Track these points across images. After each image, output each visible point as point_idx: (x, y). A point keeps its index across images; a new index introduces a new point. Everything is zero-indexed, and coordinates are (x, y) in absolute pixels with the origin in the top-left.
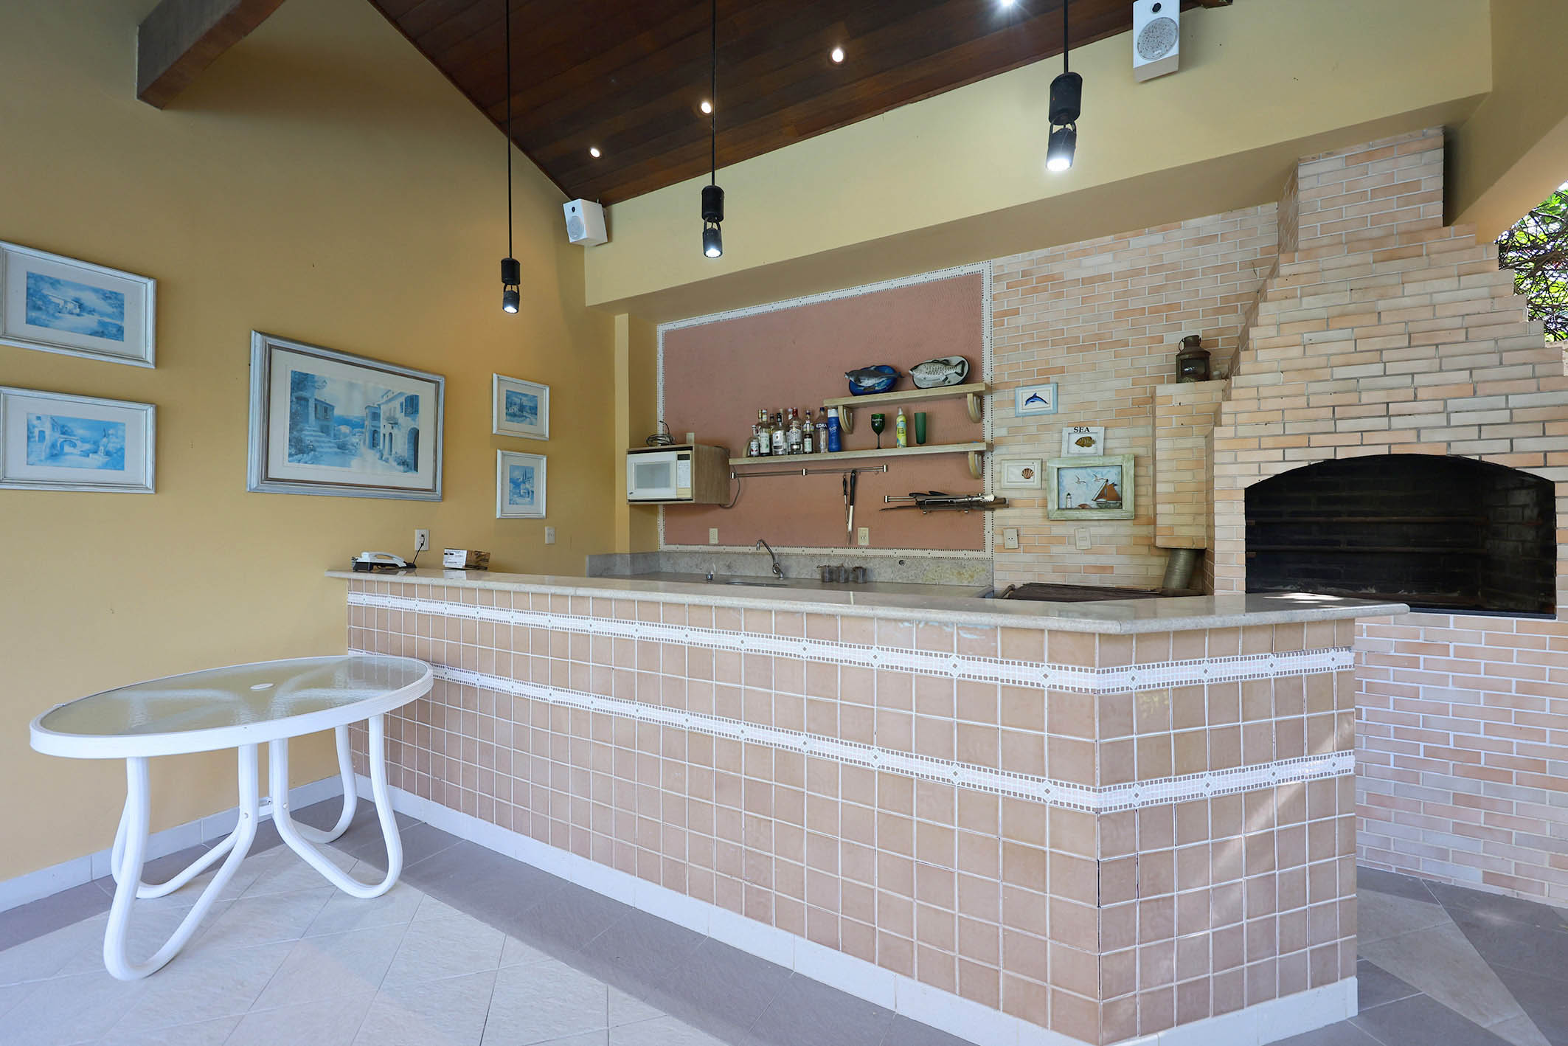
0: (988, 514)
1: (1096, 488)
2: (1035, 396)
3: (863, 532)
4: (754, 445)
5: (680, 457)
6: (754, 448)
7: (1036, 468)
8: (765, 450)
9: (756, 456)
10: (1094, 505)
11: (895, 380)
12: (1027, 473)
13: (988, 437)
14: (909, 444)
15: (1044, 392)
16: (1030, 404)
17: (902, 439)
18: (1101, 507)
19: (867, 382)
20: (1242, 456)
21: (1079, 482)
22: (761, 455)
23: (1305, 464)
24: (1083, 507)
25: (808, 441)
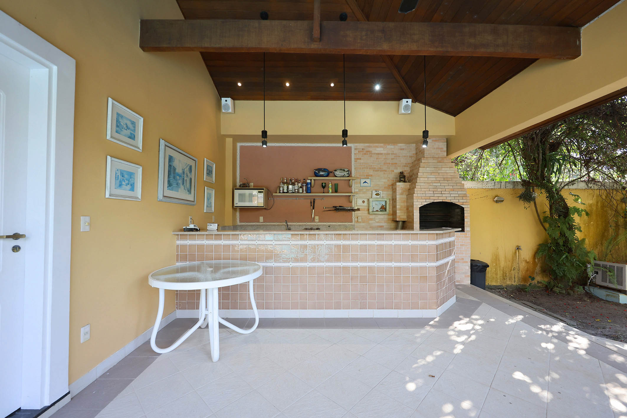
0: (353, 212)
1: (380, 206)
2: (365, 182)
3: (317, 218)
4: (281, 189)
5: (259, 192)
6: (282, 190)
7: (366, 201)
8: (285, 191)
9: (282, 193)
10: (379, 210)
11: (329, 173)
12: (364, 202)
13: (353, 191)
14: (332, 193)
15: (368, 181)
16: (364, 183)
17: (330, 190)
18: (381, 211)
19: (322, 173)
20: (419, 200)
21: (376, 205)
22: (284, 193)
23: (429, 203)
24: (377, 211)
25: (301, 189)
